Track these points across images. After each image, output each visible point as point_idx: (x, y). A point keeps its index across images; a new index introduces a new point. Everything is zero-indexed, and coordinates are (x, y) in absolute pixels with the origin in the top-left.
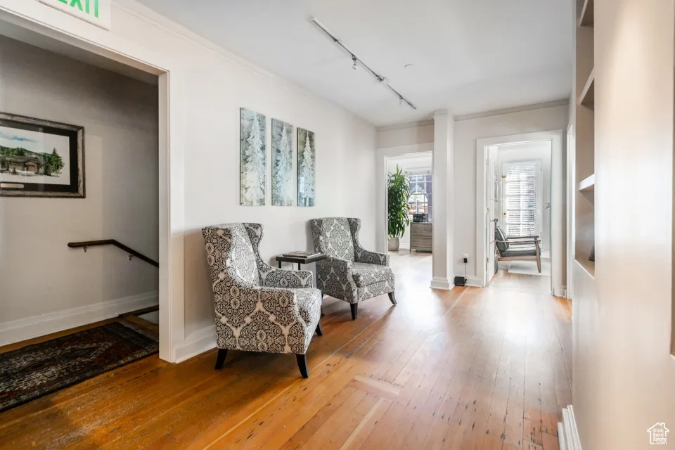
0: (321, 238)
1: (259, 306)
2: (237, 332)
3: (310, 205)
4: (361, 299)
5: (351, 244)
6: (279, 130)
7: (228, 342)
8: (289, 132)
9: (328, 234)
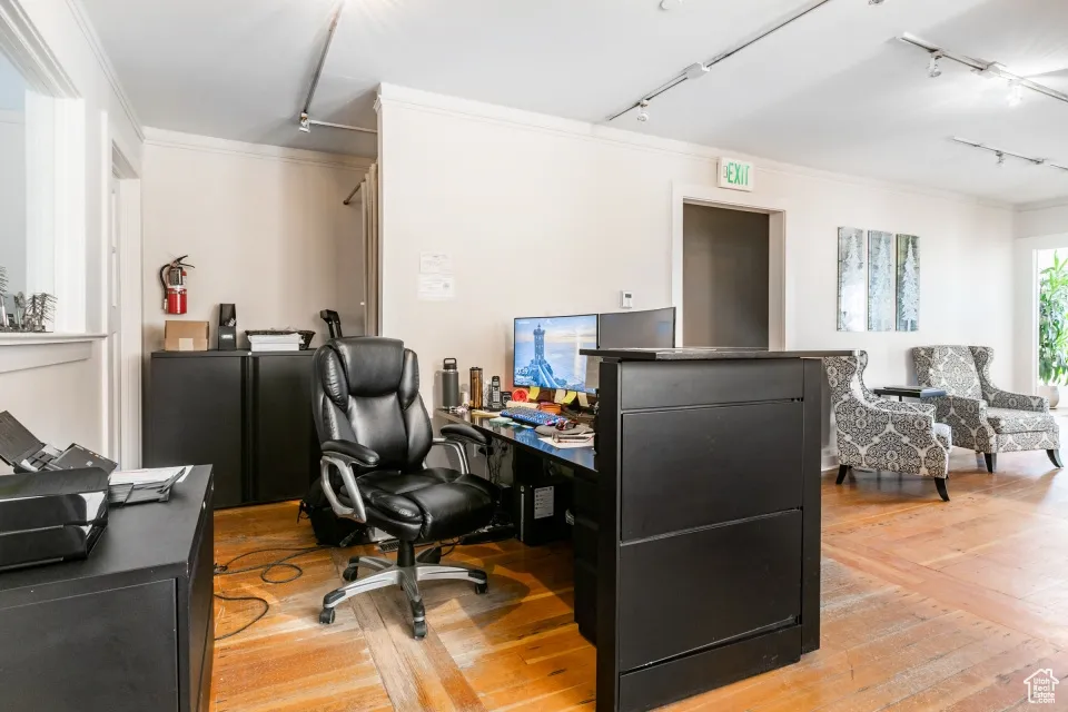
0: (931, 371)
1: (890, 427)
2: (863, 451)
3: (912, 330)
4: (1001, 449)
5: (977, 382)
6: (876, 242)
7: (853, 459)
8: (887, 242)
9: (940, 367)
